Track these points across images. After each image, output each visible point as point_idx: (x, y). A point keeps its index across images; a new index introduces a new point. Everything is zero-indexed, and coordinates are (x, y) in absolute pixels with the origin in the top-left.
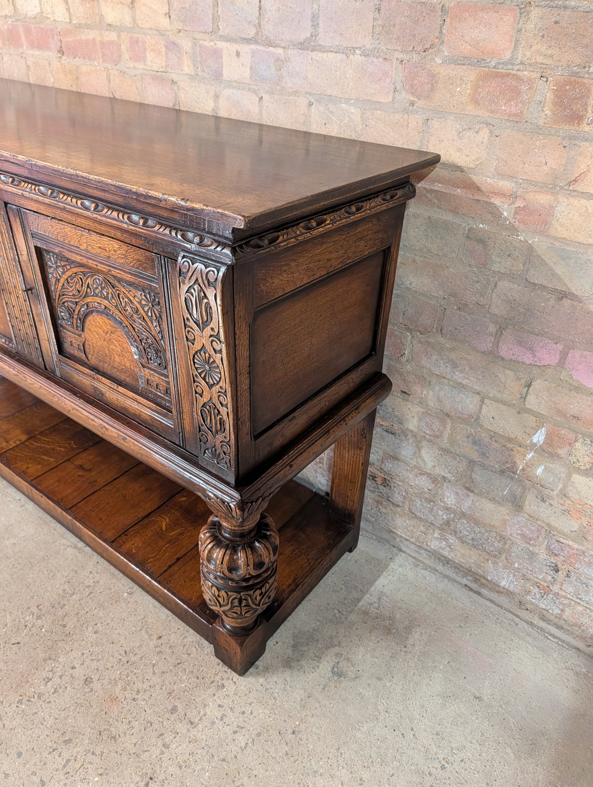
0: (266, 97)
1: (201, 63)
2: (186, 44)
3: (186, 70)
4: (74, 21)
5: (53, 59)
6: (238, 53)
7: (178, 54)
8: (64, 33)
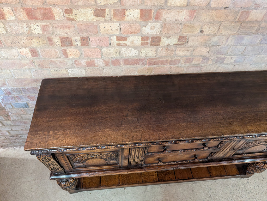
1: (216, 61)
2: (212, 58)
3: (209, 63)
4: (158, 56)
5: (139, 67)
6: (232, 58)
7: (208, 60)
8: (150, 59)
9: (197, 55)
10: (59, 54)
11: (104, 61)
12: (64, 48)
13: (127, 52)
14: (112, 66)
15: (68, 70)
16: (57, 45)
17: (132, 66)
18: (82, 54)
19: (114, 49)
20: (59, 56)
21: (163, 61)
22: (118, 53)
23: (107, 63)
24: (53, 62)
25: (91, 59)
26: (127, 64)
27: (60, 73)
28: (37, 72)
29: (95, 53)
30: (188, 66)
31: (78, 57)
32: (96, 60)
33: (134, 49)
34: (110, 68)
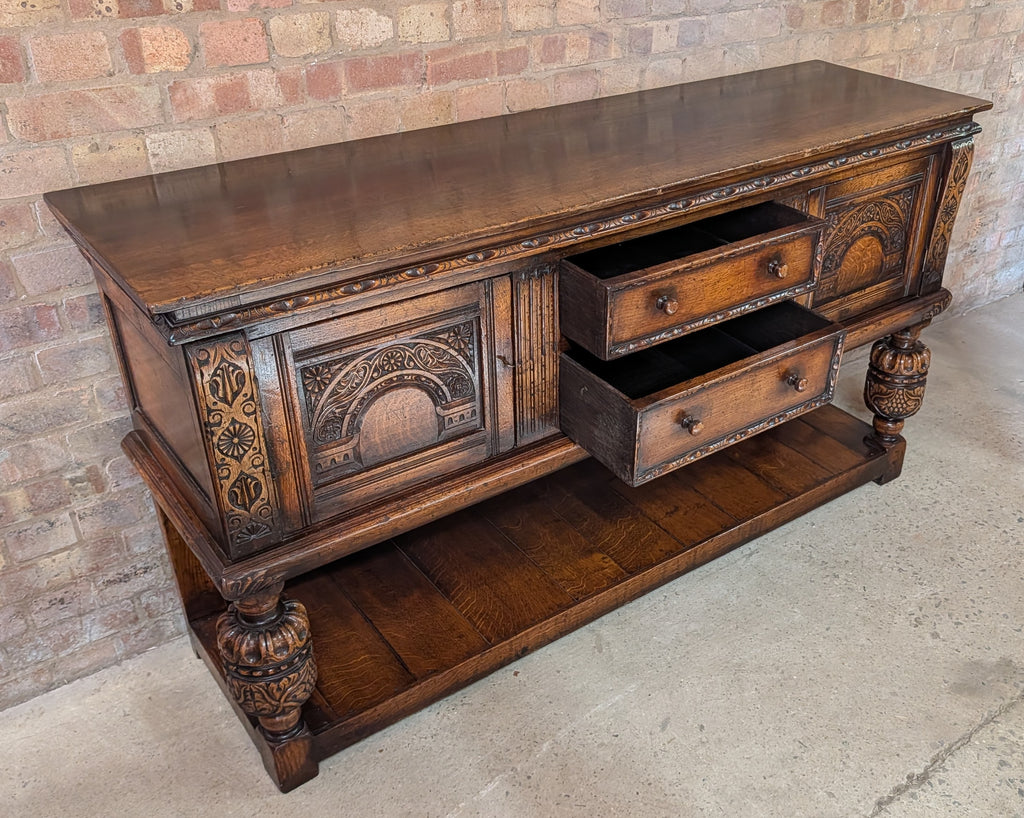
0: (689, 58)
1: (629, 45)
2: (616, 32)
3: (613, 55)
4: (458, 37)
5: (406, 93)
6: (667, 28)
7: (605, 43)
8: (436, 55)
9: (571, 22)
10: (107, 59)
11: (281, 79)
12: (129, 24)
13: (354, 28)
14: (311, 103)
15: (148, 142)
16: (100, 12)
17: (380, 92)
18: (196, 47)
19: (308, 15)
20: (110, 66)
21: (476, 57)
22: (326, 32)
23: (291, 89)
24: (86, 100)
25: (232, 74)
26: (363, 86)
27: (113, 157)
28: (15, 165)
29: (245, 40)
30: (557, 76)
31: (183, 68)
32: (250, 73)
33: (375, 13)
34: (305, 112)
